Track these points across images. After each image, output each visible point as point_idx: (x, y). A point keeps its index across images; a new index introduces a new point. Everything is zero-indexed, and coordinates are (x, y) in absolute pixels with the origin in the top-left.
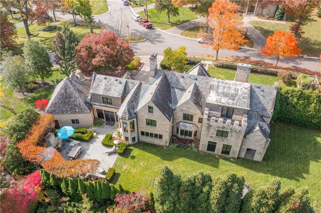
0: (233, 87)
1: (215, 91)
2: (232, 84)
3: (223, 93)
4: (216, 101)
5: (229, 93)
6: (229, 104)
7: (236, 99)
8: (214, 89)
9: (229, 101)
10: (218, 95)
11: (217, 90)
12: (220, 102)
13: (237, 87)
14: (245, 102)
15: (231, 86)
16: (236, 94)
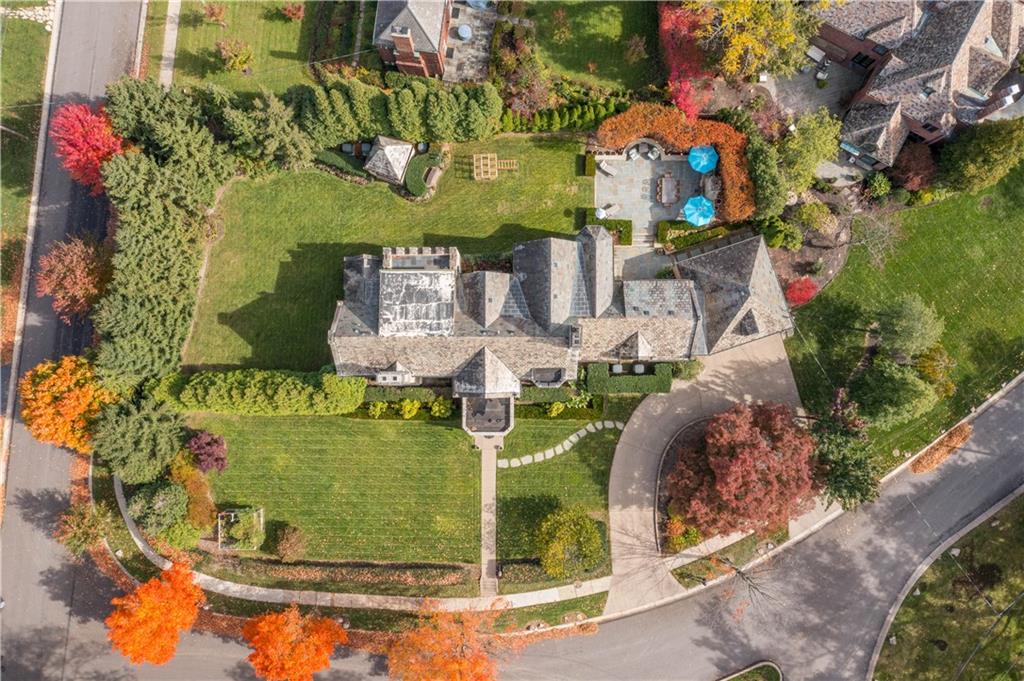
0: (411, 320)
1: (443, 301)
2: (412, 328)
3: (427, 302)
4: (437, 278)
5: (417, 302)
6: (416, 275)
7: (404, 290)
8: (445, 308)
9: (416, 283)
10: (436, 292)
11: (439, 305)
12: (430, 275)
13: (403, 320)
14: (387, 286)
15: (414, 321)
16: (404, 302)
